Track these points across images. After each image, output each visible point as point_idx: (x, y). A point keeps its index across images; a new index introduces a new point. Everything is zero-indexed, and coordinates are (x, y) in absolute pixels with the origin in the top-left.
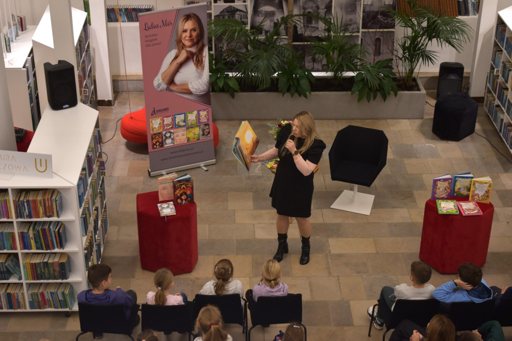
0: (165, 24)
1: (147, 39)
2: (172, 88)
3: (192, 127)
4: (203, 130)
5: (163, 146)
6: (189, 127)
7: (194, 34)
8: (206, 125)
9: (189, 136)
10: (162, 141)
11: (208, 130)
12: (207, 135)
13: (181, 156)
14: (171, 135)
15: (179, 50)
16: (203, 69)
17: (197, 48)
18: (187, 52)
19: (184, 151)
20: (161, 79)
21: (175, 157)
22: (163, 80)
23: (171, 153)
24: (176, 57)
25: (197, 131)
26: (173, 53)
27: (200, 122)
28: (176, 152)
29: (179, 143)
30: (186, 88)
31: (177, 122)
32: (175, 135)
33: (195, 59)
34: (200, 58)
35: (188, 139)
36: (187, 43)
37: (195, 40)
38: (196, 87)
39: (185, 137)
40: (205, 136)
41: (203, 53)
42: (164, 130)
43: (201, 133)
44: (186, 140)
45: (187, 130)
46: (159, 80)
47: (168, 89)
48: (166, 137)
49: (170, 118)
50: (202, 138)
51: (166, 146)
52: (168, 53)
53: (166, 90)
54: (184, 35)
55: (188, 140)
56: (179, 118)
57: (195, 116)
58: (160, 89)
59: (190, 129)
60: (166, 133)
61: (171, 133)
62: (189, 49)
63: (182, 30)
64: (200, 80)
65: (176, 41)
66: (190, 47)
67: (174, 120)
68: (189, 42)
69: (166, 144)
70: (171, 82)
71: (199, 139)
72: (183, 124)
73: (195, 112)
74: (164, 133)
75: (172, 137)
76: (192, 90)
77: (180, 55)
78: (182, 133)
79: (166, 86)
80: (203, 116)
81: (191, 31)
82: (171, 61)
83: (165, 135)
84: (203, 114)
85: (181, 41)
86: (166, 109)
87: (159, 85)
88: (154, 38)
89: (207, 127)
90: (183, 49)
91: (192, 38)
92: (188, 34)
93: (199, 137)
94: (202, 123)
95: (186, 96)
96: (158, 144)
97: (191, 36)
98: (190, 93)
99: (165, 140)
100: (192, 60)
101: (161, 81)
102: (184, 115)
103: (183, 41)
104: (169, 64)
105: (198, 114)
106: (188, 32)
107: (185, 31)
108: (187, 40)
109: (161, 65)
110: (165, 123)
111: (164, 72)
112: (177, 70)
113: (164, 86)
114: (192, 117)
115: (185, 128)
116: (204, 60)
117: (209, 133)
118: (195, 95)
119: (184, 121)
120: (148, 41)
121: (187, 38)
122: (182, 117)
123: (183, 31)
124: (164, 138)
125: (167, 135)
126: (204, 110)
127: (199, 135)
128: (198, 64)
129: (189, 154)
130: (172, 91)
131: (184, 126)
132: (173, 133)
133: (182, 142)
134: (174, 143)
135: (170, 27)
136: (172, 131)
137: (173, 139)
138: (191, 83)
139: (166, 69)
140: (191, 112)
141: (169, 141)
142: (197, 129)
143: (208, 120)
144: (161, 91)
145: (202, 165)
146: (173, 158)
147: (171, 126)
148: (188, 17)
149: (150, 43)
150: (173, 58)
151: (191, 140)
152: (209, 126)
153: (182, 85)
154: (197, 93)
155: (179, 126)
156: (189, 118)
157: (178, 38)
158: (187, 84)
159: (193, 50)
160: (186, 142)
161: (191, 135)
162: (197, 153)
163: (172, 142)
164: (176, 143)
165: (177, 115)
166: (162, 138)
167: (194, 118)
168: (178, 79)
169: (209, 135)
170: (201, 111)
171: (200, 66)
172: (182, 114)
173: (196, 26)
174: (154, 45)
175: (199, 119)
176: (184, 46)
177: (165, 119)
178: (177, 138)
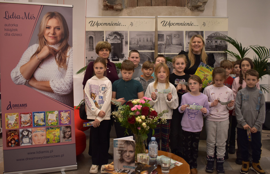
0: (28, 17)
1: (7, 27)
2: (31, 83)
3: (52, 127)
4: (64, 133)
5: (19, 145)
6: (49, 128)
7: (58, 32)
8: (67, 127)
9: (49, 137)
10: (18, 139)
11: (70, 133)
12: (68, 138)
13: (39, 158)
14: (28, 134)
15: (41, 45)
16: (66, 69)
17: (60, 46)
18: (50, 48)
19: (43, 152)
20: (19, 72)
21: (32, 159)
22: (22, 73)
23: (29, 154)
24: (37, 52)
25: (58, 132)
26: (34, 48)
27: (60, 124)
28: (34, 153)
29: (37, 143)
30: (47, 85)
31: (36, 121)
32: (33, 134)
33: (57, 57)
34: (63, 57)
35: (48, 140)
36: (50, 40)
37: (59, 39)
38: (57, 85)
39: (44, 137)
40: (66, 139)
41: (67, 53)
42: (21, 127)
43: (62, 135)
44: (46, 141)
45: (46, 131)
46: (17, 73)
47: (27, 84)
48: (23, 136)
49: (28, 115)
50: (62, 140)
51: (23, 145)
52: (29, 46)
53: (25, 84)
54: (47, 31)
55: (47, 142)
56: (39, 117)
57: (55, 116)
58: (17, 83)
59: (50, 130)
60: (23, 131)
61: (29, 131)
62: (52, 46)
63: (45, 26)
64: (62, 80)
65: (38, 35)
66: (53, 44)
67: (32, 117)
68: (52, 39)
69: (23, 143)
70: (31, 77)
71: (59, 142)
72: (42, 123)
73: (56, 113)
74: (21, 130)
75: (30, 136)
76: (54, 89)
77: (42, 50)
78: (41, 133)
79: (24, 81)
80: (64, 118)
81: (54, 28)
82: (32, 55)
83: (22, 133)
84: (65, 115)
85: (44, 36)
86: (24, 105)
87: (17, 78)
88: (14, 28)
89: (69, 130)
90: (45, 45)
91: (55, 36)
92: (51, 31)
93: (60, 139)
94: (63, 124)
95: (46, 94)
96: (13, 142)
97: (54, 34)
98: (51, 91)
99: (22, 138)
100: (54, 58)
101: (19, 74)
102: (43, 114)
103: (46, 37)
104: (30, 57)
105: (59, 115)
106: (52, 29)
107: (49, 28)
108: (50, 37)
109: (21, 57)
110: (22, 120)
111: (23, 65)
112: (38, 66)
113: (22, 80)
114: (52, 117)
115: (44, 128)
116: (67, 60)
117: (70, 136)
118: (56, 94)
119: (44, 121)
120: (8, 30)
121: (50, 35)
122: (42, 115)
123: (47, 28)
124: (21, 136)
125: (24, 133)
126: (66, 111)
127: (59, 137)
128: (60, 63)
129: (48, 157)
130: (31, 86)
131: (43, 126)
132: (31, 132)
133: (41, 143)
134: (32, 143)
135: (33, 21)
136: (30, 129)
137: (31, 139)
138: (53, 80)
139: (25, 63)
140: (52, 112)
141: (26, 140)
142: (58, 130)
143: (70, 122)
144: (19, 84)
145: (63, 170)
146: (30, 159)
147: (29, 124)
148: (52, 15)
149: (9, 32)
150: (34, 53)
151: (51, 141)
152: (70, 128)
153: (42, 81)
154: (58, 93)
155: (38, 126)
156: (49, 118)
157: (40, 33)
158: (49, 82)
159: (56, 47)
160: (45, 143)
161: (51, 136)
162: (57, 156)
163: (30, 142)
164: (34, 144)
165: (36, 113)
166: (19, 136)
167: (55, 119)
168: (39, 75)
169: (70, 138)
170: (62, 111)
171: (62, 65)
172: (41, 113)
173: (61, 25)
174: (13, 35)
175: (60, 120)
176: (46, 42)
177: (22, 115)
178: (36, 138)
